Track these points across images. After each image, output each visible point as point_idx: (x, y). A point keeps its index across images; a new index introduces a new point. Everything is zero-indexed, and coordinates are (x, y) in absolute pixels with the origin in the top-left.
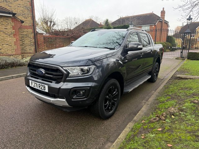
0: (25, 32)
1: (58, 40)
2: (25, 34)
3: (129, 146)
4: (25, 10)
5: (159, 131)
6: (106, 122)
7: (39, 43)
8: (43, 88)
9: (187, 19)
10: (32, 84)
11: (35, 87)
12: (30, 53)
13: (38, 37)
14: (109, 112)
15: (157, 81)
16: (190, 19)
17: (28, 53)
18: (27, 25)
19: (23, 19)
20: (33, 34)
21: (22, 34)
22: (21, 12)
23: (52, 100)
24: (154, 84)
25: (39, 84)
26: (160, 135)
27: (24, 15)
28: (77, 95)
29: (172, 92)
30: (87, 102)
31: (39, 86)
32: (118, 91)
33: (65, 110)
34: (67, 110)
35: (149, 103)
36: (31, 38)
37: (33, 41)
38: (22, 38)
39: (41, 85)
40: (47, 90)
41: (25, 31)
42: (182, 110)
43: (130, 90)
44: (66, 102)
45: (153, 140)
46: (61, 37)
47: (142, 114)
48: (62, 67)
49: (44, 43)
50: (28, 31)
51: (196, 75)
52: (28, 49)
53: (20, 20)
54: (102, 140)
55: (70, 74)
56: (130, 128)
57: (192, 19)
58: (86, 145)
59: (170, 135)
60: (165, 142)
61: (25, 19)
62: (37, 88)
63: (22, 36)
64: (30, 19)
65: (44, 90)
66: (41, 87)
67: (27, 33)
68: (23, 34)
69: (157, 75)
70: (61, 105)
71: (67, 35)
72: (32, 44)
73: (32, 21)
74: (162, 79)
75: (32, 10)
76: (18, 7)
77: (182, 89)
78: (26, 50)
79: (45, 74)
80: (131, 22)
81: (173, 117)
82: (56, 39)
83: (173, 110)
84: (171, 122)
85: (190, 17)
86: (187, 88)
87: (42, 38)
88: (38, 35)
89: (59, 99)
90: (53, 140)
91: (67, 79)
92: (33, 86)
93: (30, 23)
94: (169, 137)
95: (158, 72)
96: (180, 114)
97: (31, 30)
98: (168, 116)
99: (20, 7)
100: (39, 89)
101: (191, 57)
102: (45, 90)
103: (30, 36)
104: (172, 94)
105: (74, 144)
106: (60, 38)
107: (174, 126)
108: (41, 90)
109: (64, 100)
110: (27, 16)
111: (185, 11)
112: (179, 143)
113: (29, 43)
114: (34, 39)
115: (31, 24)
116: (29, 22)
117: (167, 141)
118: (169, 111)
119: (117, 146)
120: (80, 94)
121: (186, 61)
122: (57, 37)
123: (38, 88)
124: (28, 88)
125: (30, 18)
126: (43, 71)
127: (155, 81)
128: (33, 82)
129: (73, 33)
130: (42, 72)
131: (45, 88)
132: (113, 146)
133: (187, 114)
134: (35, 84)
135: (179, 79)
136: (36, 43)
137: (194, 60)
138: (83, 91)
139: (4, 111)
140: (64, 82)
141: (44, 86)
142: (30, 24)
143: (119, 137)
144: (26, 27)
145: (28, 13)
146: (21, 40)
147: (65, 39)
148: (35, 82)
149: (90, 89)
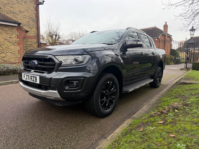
0: (29, 42)
2: (29, 44)
3: (125, 139)
4: (31, 21)
5: (161, 123)
6: (102, 120)
9: (190, 30)
10: (24, 77)
14: (106, 109)
15: (160, 87)
16: (193, 30)
18: (32, 35)
19: (28, 29)
20: (37, 44)
21: (26, 43)
22: (27, 23)
24: (157, 89)
25: (31, 76)
26: (162, 127)
27: (30, 25)
28: (69, 86)
29: (176, 93)
31: (31, 78)
32: (116, 88)
33: (57, 104)
34: (59, 104)
35: (151, 103)
38: (26, 47)
39: (33, 76)
40: (38, 82)
41: (29, 40)
42: (187, 105)
43: (131, 90)
44: (58, 93)
45: (153, 132)
47: (142, 112)
48: (54, 56)
53: (25, 30)
54: (96, 136)
56: (127, 124)
58: (77, 141)
59: (173, 126)
60: (167, 132)
61: (30, 30)
62: (28, 81)
63: (26, 45)
64: (34, 29)
65: (35, 81)
66: (32, 79)
67: (31, 42)
68: (28, 43)
69: (160, 81)
70: (53, 98)
73: (37, 32)
74: (166, 86)
75: (37, 21)
76: (24, 18)
77: (187, 90)
79: (37, 65)
81: (176, 111)
83: (176, 105)
84: (175, 115)
85: (193, 28)
86: (192, 89)
88: (42, 45)
89: (50, 91)
90: (41, 135)
91: (60, 68)
92: (25, 80)
93: (35, 34)
94: (172, 129)
95: (161, 77)
96: (185, 108)
97: (35, 40)
98: (171, 110)
99: (26, 18)
101: (196, 67)
102: (36, 81)
103: (34, 46)
104: (176, 95)
105: (64, 139)
107: (177, 119)
108: (32, 82)
110: (32, 27)
112: (184, 133)
115: (35, 35)
116: (33, 32)
117: (169, 132)
118: (172, 106)
119: (111, 139)
121: (191, 71)
123: (30, 81)
124: (21, 83)
126: (36, 62)
127: (158, 87)
128: (26, 74)
130: (35, 64)
132: (107, 140)
133: (192, 108)
134: (27, 76)
135: (184, 85)
138: (77, 82)
140: (56, 72)
141: (35, 77)
143: (115, 132)
144: (30, 37)
145: (33, 24)
146: (25, 50)
149: (84, 80)
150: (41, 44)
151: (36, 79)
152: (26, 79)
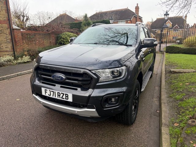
1: (37, 36)
7: (17, 40)
8: (64, 97)
9: (165, 15)
10: (46, 92)
11: (51, 96)
12: (6, 51)
13: (15, 33)
14: (133, 116)
16: (167, 14)
17: (4, 51)
20: (9, 30)
23: (76, 110)
25: (58, 93)
28: (108, 103)
30: (119, 110)
31: (58, 95)
32: (139, 92)
36: (7, 35)
37: (10, 37)
39: (62, 93)
40: (70, 99)
44: (96, 112)
46: (41, 32)
47: (167, 115)
48: (90, 71)
49: (23, 39)
50: (2, 26)
51: (187, 68)
52: (4, 47)
55: (100, 79)
56: (167, 134)
57: (168, 14)
62: (54, 97)
65: (66, 99)
66: (61, 96)
67: (2, 28)
70: (89, 116)
71: (47, 31)
72: (9, 41)
73: (7, 15)
74: (157, 74)
75: (6, 2)
78: (2, 48)
79: (66, 79)
80: (112, 17)
82: (35, 35)
85: (167, 12)
87: (20, 34)
88: (15, 31)
89: (87, 110)
91: (97, 84)
92: (47, 95)
93: (5, 17)
97: (6, 25)
100: (59, 98)
101: (169, 50)
102: (68, 99)
103: (5, 32)
104: (183, 90)
106: (40, 34)
108: (61, 99)
109: (94, 110)
111: (167, 7)
113: (5, 39)
114: (10, 36)
115: (6, 19)
116: (3, 16)
120: (112, 102)
122: (36, 32)
123: (57, 97)
124: (37, 97)
125: (4, 11)
126: (63, 76)
128: (48, 90)
129: (53, 28)
130: (62, 78)
131: (68, 97)
134: (52, 93)
135: (173, 73)
136: (13, 40)
137: (172, 53)
138: (116, 98)
139: (4, 126)
140: (94, 88)
141: (66, 94)
142: (4, 19)
145: (2, 5)
147: (44, 34)
148: (51, 90)
149: (123, 95)
150: (13, 29)
151: (66, 97)
152: (50, 95)
